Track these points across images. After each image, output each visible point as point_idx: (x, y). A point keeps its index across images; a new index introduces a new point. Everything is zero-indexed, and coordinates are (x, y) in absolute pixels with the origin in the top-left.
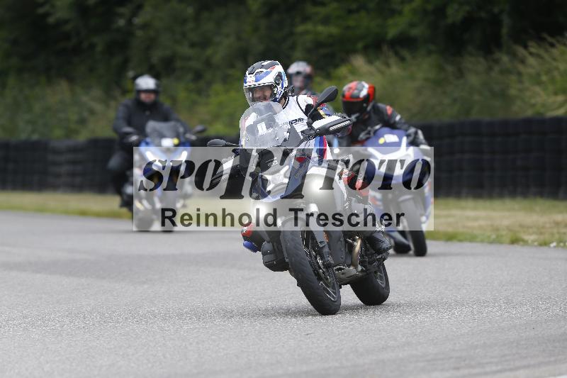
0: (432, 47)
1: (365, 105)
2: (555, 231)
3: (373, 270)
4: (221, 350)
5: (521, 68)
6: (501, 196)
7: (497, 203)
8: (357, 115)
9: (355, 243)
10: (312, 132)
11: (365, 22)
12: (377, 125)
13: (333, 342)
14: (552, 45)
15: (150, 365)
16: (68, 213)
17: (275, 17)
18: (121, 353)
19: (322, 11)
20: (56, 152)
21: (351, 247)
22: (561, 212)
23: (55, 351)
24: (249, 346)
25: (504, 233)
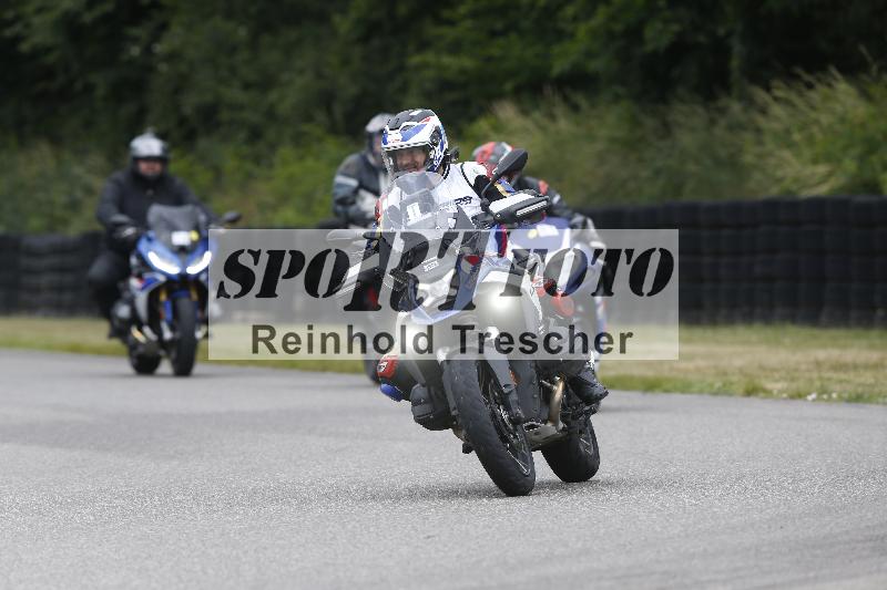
0: (620, 90)
2: (815, 375)
4: (294, 562)
5: (761, 121)
6: (730, 321)
7: (724, 333)
9: (555, 388)
10: (490, 218)
11: (516, 51)
13: (469, 549)
14: (810, 86)
16: (51, 348)
17: (376, 42)
18: (137, 567)
19: (449, 33)
20: (33, 253)
21: (549, 393)
22: (824, 346)
23: (33, 564)
24: (336, 555)
25: (734, 379)
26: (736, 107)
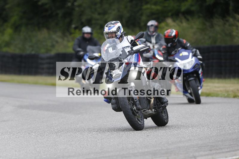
0: (201, 15)
1: (174, 39)
3: (160, 111)
4: (111, 142)
7: (228, 81)
8: (171, 44)
9: (151, 100)
10: (133, 52)
11: (172, 4)
12: (179, 48)
13: (158, 139)
15: (81, 149)
18: (69, 144)
20: (42, 59)
21: (150, 101)
23: (41, 143)
24: (123, 141)
25: (231, 93)
26: (231, 20)
